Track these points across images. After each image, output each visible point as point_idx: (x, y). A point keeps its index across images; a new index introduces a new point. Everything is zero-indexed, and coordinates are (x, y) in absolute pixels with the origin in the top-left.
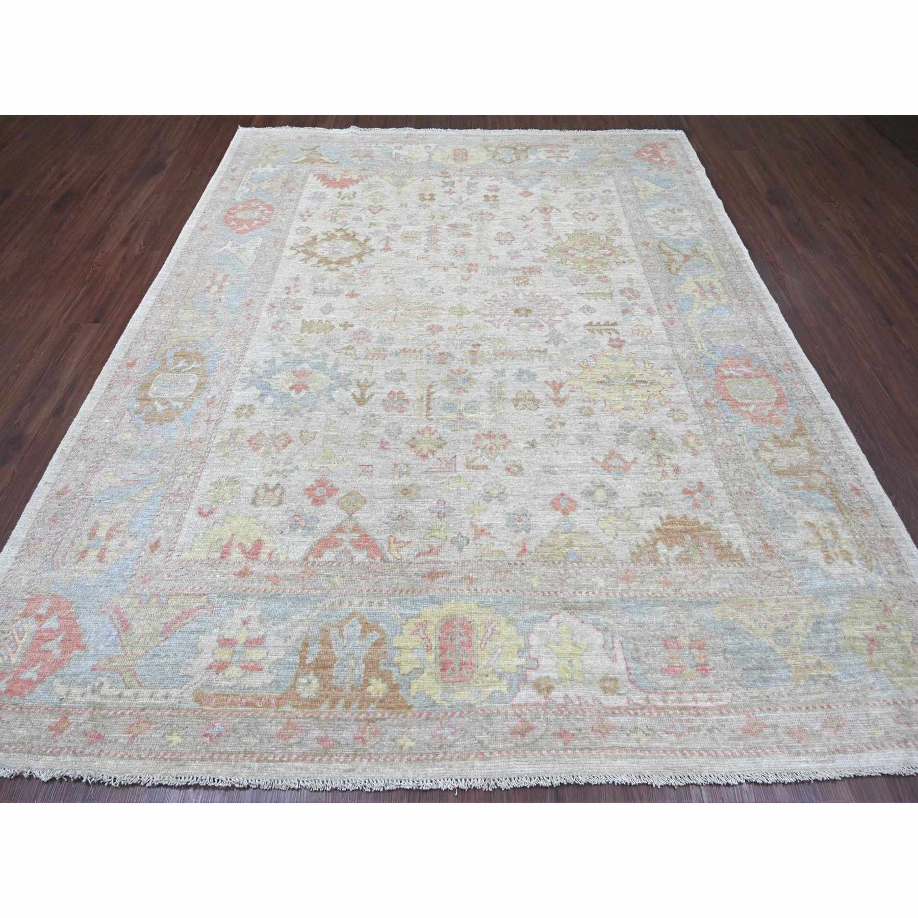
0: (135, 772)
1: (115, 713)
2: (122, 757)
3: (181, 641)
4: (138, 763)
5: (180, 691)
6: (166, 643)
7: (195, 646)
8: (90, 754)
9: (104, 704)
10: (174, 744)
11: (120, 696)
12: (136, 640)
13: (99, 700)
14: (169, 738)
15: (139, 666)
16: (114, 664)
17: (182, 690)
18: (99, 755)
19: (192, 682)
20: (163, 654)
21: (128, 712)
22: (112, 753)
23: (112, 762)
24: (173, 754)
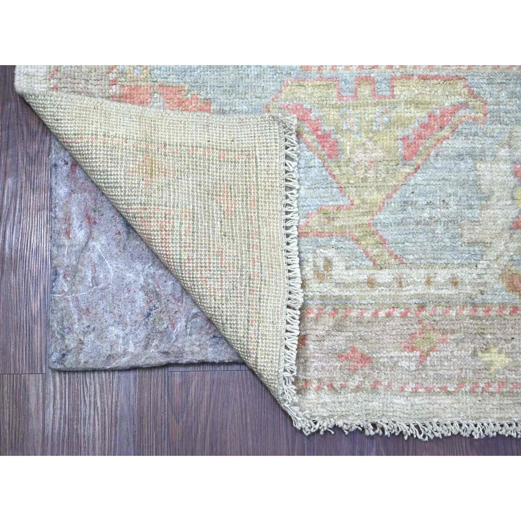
0: (448, 417)
1: (375, 314)
2: (415, 392)
3: (446, 175)
4: (447, 401)
5: (475, 273)
6: (419, 177)
7: (476, 184)
8: (358, 389)
9: (348, 298)
10: (498, 366)
11: (371, 283)
12: (360, 173)
13: (337, 292)
14: (487, 357)
15: (385, 226)
16: (337, 224)
17: (478, 271)
18: (374, 388)
19: (492, 255)
20: (422, 201)
21: (397, 313)
22: (396, 386)
23: (402, 401)
24: (502, 384)
